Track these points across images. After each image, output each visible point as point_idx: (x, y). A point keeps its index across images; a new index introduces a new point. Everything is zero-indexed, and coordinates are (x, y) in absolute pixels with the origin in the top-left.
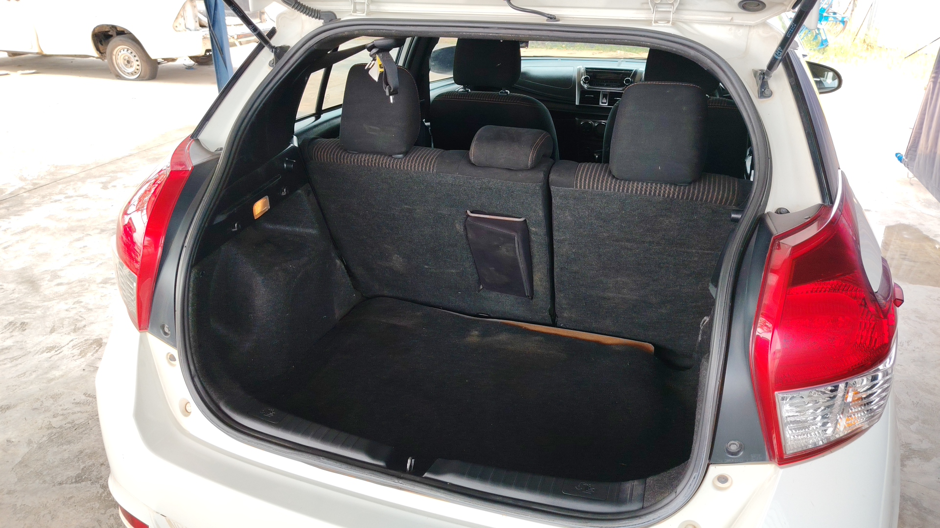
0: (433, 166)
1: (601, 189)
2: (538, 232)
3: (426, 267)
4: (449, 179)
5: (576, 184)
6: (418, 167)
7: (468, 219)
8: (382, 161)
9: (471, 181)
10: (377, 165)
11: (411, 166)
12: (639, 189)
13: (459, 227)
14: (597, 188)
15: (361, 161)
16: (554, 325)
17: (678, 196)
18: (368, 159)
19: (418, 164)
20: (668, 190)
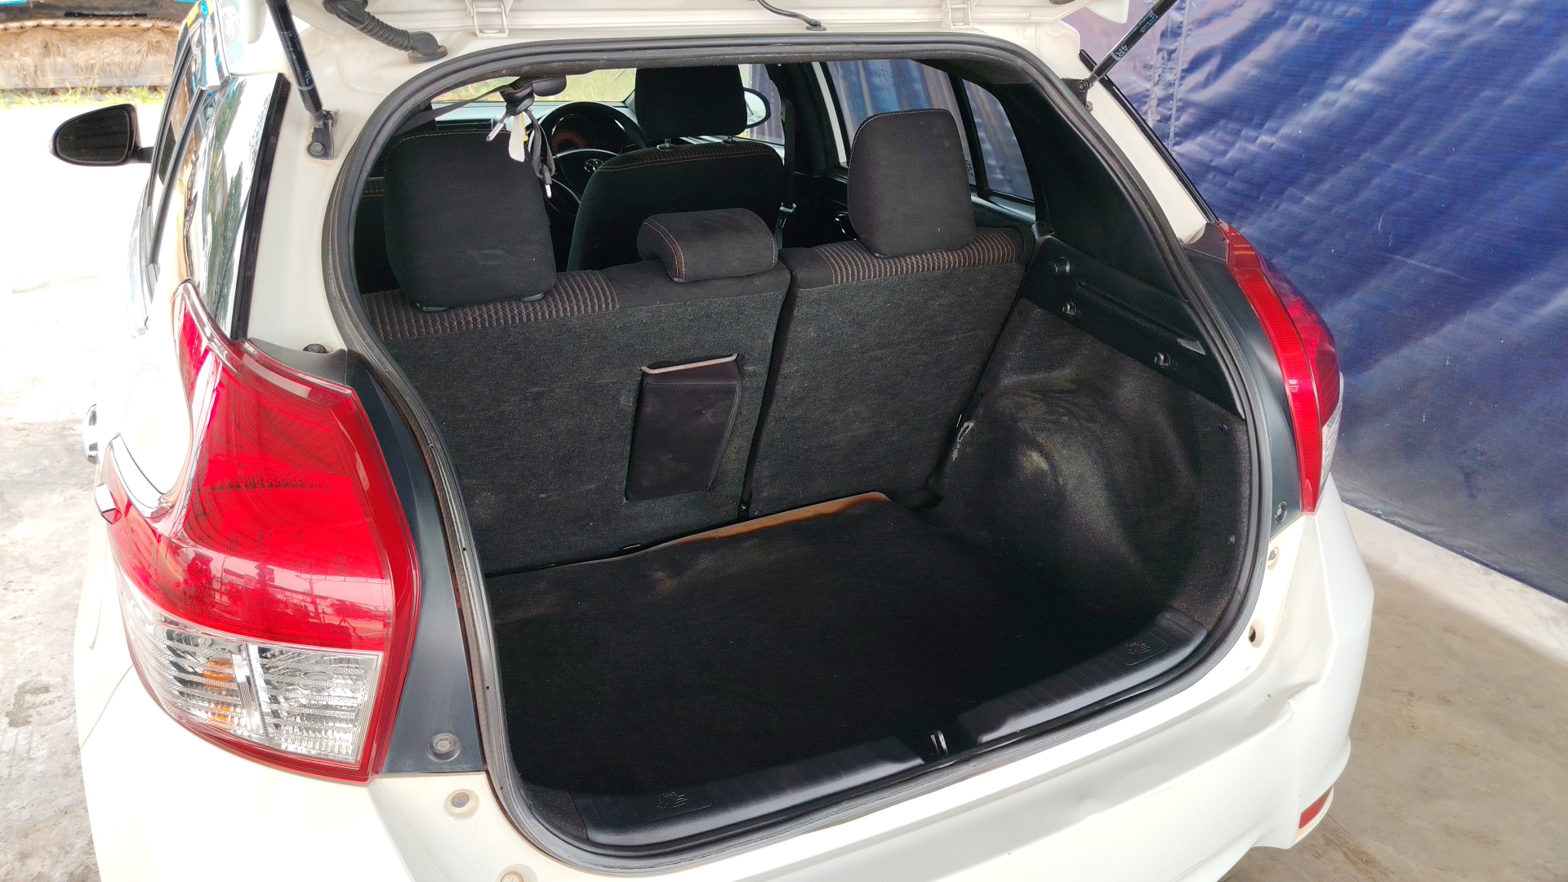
0: (613, 300)
1: (869, 277)
2: (757, 369)
3: (542, 496)
4: (643, 314)
5: (836, 278)
6: (586, 307)
7: (648, 380)
8: (511, 312)
9: (680, 310)
10: (502, 321)
11: (572, 308)
12: (915, 266)
13: (627, 401)
14: (864, 277)
15: (467, 322)
16: (743, 517)
17: (960, 264)
18: (481, 316)
19: (584, 302)
20: (946, 259)
